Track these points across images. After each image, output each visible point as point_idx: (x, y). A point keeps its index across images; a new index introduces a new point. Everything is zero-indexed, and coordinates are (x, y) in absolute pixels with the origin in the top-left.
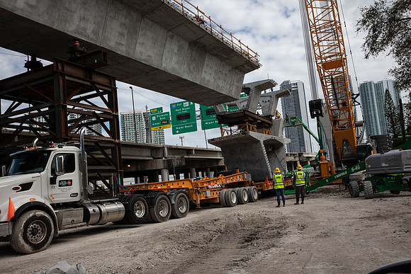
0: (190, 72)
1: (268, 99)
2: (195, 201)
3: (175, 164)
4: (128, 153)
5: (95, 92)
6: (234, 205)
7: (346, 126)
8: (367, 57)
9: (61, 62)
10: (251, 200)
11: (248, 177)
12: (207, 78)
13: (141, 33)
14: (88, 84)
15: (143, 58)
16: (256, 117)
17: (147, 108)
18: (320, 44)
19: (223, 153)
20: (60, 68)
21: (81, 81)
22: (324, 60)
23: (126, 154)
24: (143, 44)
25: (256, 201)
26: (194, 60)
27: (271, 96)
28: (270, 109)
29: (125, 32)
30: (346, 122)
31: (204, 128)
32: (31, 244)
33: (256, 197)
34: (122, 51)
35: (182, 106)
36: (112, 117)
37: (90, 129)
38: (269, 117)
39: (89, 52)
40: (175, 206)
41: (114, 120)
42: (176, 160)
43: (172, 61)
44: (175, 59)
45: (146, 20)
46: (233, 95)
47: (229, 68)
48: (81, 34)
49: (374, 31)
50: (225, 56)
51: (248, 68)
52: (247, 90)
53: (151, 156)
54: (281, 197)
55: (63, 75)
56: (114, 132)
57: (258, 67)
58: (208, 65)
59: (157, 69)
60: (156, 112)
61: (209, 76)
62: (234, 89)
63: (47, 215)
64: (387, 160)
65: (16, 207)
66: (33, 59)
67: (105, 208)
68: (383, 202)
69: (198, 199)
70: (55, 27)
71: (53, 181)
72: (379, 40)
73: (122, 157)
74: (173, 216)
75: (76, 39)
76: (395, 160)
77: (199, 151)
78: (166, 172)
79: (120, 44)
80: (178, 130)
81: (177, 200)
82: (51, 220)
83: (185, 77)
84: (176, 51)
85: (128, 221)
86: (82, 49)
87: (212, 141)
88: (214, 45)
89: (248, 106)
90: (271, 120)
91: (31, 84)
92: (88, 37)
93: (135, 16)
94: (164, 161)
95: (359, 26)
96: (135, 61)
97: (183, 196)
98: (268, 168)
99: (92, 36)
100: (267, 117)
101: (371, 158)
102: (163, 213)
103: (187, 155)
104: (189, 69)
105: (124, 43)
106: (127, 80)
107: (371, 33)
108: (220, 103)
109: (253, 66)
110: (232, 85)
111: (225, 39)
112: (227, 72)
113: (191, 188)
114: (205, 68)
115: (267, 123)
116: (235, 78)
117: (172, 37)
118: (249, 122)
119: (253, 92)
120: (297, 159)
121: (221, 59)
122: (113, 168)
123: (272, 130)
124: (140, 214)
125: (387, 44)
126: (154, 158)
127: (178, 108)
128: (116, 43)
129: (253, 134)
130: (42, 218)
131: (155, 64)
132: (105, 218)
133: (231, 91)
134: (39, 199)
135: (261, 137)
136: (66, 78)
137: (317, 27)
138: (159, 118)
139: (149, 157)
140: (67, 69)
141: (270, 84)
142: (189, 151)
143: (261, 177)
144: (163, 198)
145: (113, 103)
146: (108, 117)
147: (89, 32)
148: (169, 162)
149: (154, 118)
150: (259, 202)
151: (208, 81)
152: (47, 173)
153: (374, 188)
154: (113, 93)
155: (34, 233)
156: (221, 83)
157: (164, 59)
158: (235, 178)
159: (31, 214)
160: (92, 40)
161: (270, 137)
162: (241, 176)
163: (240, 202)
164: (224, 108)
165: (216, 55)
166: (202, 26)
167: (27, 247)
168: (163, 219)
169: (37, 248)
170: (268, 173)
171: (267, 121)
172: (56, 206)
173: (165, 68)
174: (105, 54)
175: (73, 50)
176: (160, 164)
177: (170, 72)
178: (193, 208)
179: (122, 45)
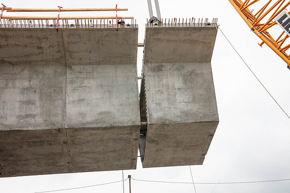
13: (69, 88)
24: (81, 100)
29: (35, 97)
44: (182, 97)
45: (77, 68)
93: (49, 71)
128: (19, 117)
179: (34, 116)
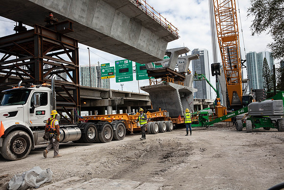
0: (130, 39)
1: (183, 60)
2: (130, 129)
3: (117, 103)
4: (84, 94)
5: (63, 50)
6: (157, 133)
7: (235, 82)
8: (253, 35)
9: (40, 27)
10: (168, 130)
11: (167, 114)
12: (141, 44)
13: (97, 10)
14: (59, 44)
15: (98, 27)
16: (174, 73)
17: (99, 63)
18: (221, 24)
19: (150, 97)
20: (39, 32)
21: (53, 42)
22: (223, 35)
23: (84, 95)
24: (98, 18)
25: (172, 131)
26: (133, 31)
27: (185, 59)
28: (184, 68)
29: (86, 9)
30: (236, 79)
31: (138, 79)
32: (15, 154)
33: (172, 128)
34: (83, 22)
35: (123, 63)
36: (74, 68)
37: (59, 76)
38: (183, 73)
39: (60, 22)
40: (116, 132)
41: (76, 70)
42: (118, 100)
43: (118, 31)
44: (119, 30)
46: (159, 57)
47: (157, 38)
48: (54, 8)
49: (259, 16)
50: (155, 29)
51: (171, 38)
52: (169, 54)
53: (101, 97)
54: (189, 129)
55: (41, 37)
56: (75, 78)
57: (177, 38)
58: (143, 35)
59: (107, 36)
60: (105, 66)
61: (143, 43)
62: (160, 53)
63: (27, 135)
64: (263, 106)
65: (6, 128)
66: (20, 24)
67: (67, 131)
68: (258, 135)
69: (132, 127)
70: (36, 3)
71: (32, 111)
72: (262, 23)
73: (81, 97)
74: (114, 139)
75: (50, 12)
76: (268, 106)
77: (133, 95)
78: (110, 108)
79: (82, 17)
80: (120, 79)
81: (117, 128)
82: (29, 138)
83: (126, 42)
84: (121, 24)
85: (83, 141)
86: (55, 19)
87: (143, 88)
88: (148, 21)
89: (169, 65)
90: (184, 75)
91: (18, 42)
92: (59, 11)
94: (109, 100)
95: (249, 13)
96: (92, 29)
97: (121, 125)
98: (181, 109)
99: (62, 10)
100: (182, 73)
101: (251, 105)
102: (108, 136)
103: (126, 97)
104: (130, 37)
105: (85, 16)
106: (86, 43)
107: (257, 18)
108: (150, 62)
109: (173, 37)
110: (158, 50)
111: (155, 17)
112: (156, 41)
113: (127, 119)
114: (140, 37)
115: (181, 77)
116: (161, 45)
117: (118, 14)
118: (169, 76)
119: (173, 55)
120: (201, 103)
121: (152, 31)
122: (74, 103)
123: (184, 82)
124: (91, 137)
125: (268, 26)
126: (103, 98)
127: (120, 64)
128: (79, 16)
129: (172, 85)
130: (24, 136)
131: (106, 32)
132: (67, 138)
133: (158, 54)
134: (22, 123)
135: (177, 87)
136: (43, 39)
137: (220, 12)
138: (107, 70)
139: (99, 97)
140: (44, 33)
141: (185, 50)
142: (127, 94)
143: (175, 115)
144: (108, 126)
145: (75, 58)
146: (72, 68)
147: (60, 7)
148: (113, 101)
149: (103, 71)
150: (174, 131)
151: (143, 46)
152: (28, 105)
153: (253, 126)
154: (75, 51)
155: (17, 147)
156: (151, 48)
157: (112, 29)
158: (158, 114)
159: (16, 133)
160: (62, 13)
161: (183, 87)
162: (162, 113)
163: (160, 131)
164: (152, 66)
165: (148, 28)
166: (140, 7)
167: (13, 156)
168: (107, 141)
169: (19, 157)
170: (180, 112)
171: (181, 76)
172: (34, 128)
173: (112, 35)
174: (71, 23)
175: (48, 20)
176: (106, 103)
177: (116, 38)
178: (128, 133)
179: (83, 18)
